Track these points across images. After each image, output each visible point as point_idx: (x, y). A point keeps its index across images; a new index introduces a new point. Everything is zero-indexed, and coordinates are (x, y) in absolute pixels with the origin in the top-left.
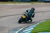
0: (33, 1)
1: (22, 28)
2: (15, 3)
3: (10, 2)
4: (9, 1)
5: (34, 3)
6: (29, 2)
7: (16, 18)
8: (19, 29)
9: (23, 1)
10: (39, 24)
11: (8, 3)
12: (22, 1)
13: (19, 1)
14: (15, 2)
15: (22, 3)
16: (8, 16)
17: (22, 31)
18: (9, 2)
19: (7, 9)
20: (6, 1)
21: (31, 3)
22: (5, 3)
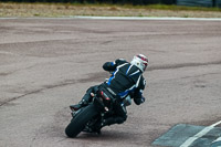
1: (212, 126)
3: (163, 9)
8: (198, 127)
11: (153, 12)
12: (214, 5)
13: (203, 5)
14: (186, 10)
15: (215, 13)
17: (210, 137)
18: (159, 6)
22: (141, 10)
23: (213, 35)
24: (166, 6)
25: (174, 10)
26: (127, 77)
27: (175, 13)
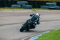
0: (35, 8)
2: (13, 9)
3: (8, 8)
4: (6, 7)
5: (36, 10)
6: (30, 9)
7: (14, 28)
9: (23, 8)
10: (41, 35)
11: (5, 9)
12: (21, 8)
13: (18, 7)
15: (22, 10)
16: (4, 25)
19: (3, 16)
20: (3, 7)
21: (33, 10)
23: (21, 16)
24: (9, 8)
25: (11, 9)
26: (35, 18)
27: (11, 10)
